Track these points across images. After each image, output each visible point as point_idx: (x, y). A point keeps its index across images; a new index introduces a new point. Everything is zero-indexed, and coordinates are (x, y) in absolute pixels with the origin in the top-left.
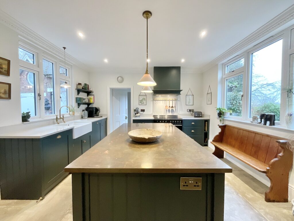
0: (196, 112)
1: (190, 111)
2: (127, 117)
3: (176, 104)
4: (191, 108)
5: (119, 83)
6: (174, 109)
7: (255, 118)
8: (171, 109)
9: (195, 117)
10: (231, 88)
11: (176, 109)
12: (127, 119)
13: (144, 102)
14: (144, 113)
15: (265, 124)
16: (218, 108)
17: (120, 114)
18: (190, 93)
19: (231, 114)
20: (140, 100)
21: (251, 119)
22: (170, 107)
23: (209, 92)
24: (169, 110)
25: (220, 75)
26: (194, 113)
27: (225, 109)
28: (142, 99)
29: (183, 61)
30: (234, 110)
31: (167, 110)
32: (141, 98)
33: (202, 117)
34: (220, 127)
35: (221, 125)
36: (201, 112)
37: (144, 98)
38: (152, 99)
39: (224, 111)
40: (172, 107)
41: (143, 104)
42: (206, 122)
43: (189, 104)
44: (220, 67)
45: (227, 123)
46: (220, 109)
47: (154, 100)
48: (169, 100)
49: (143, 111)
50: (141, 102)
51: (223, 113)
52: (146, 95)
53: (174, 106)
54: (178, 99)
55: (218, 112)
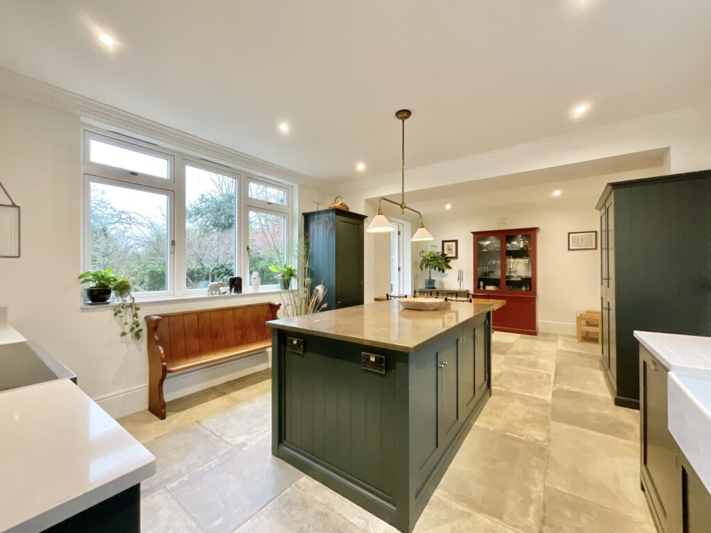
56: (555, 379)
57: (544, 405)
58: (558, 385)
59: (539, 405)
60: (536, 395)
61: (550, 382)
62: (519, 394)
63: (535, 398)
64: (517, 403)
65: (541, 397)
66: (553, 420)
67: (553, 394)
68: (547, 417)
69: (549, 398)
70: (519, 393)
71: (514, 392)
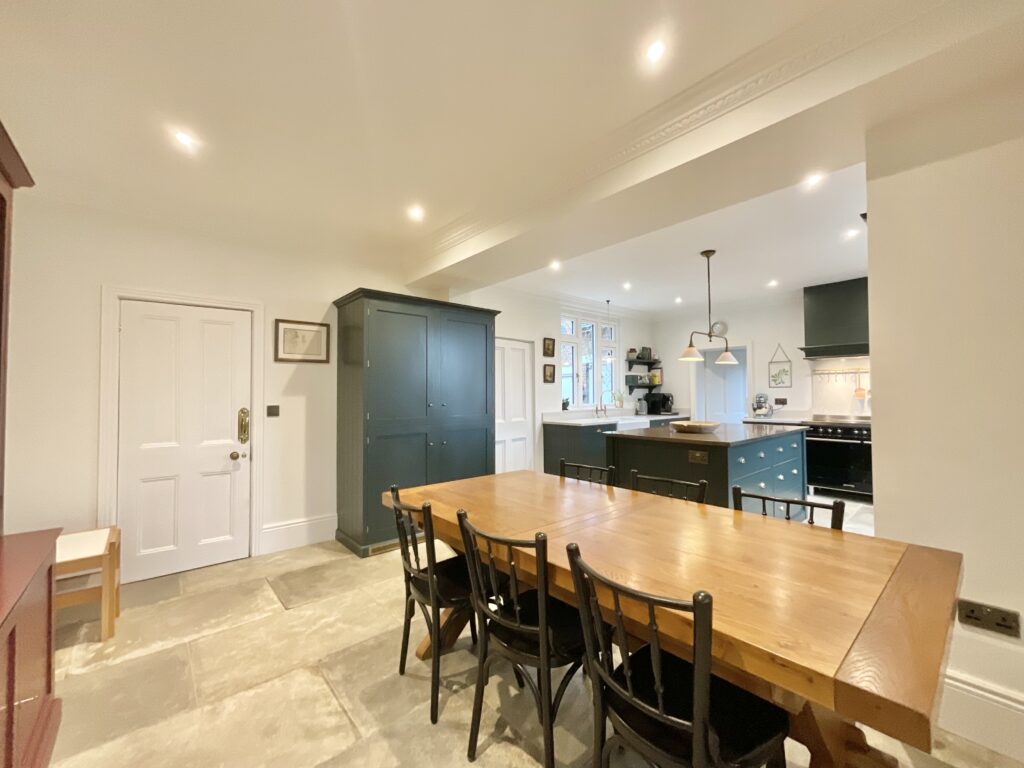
13: (786, 379)
14: (784, 408)
17: (725, 411)
20: (773, 373)
28: (777, 372)
31: (860, 401)
32: (775, 370)
37: (784, 370)
38: (809, 372)
41: (782, 385)
47: (814, 372)
49: (782, 402)
50: (775, 381)
52: (790, 361)
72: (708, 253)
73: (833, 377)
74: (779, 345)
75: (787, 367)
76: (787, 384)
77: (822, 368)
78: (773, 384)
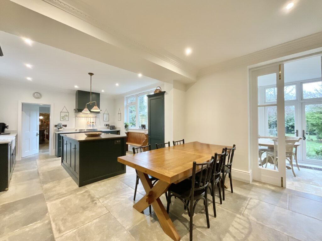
0: (111, 126)
1: (107, 125)
2: (38, 133)
3: (95, 120)
4: (107, 123)
5: (35, 99)
6: (94, 124)
7: (140, 127)
8: (91, 124)
9: (111, 129)
10: (132, 111)
11: (96, 124)
12: (38, 136)
13: (67, 118)
14: (66, 128)
15: (143, 129)
16: (125, 123)
17: (30, 131)
18: (106, 112)
19: (131, 126)
20: (62, 116)
21: (139, 128)
22: (91, 122)
23: (120, 113)
24: (90, 125)
25: (125, 104)
26: (109, 127)
27: (129, 124)
28: (64, 115)
29: (103, 91)
30: (133, 124)
31: (88, 125)
32: (63, 115)
33: (115, 129)
34: (126, 133)
35: (126, 132)
36: (114, 126)
37: (66, 115)
38: (74, 116)
39: (128, 124)
40: (93, 123)
41: (65, 120)
42: (118, 132)
43: (106, 120)
44: (125, 99)
45: (129, 131)
46: (126, 123)
47: (76, 116)
48: (90, 117)
49: (66, 126)
50: (63, 119)
51: (128, 125)
52: (68, 112)
53: (94, 122)
54: (98, 117)
55: (125, 125)
56: (51, 229)
57: (49, 199)
58: (47, 221)
59: (53, 197)
60: (58, 201)
61: (54, 221)
62: (66, 196)
63: (57, 199)
64: (64, 191)
65: (54, 202)
66: (42, 194)
67: (47, 209)
68: (46, 193)
69: (49, 205)
70: (68, 197)
71: (71, 195)
72: (91, 74)
73: (81, 118)
74: (65, 106)
75: (67, 114)
76: (67, 120)
77: (78, 115)
78: (62, 120)
